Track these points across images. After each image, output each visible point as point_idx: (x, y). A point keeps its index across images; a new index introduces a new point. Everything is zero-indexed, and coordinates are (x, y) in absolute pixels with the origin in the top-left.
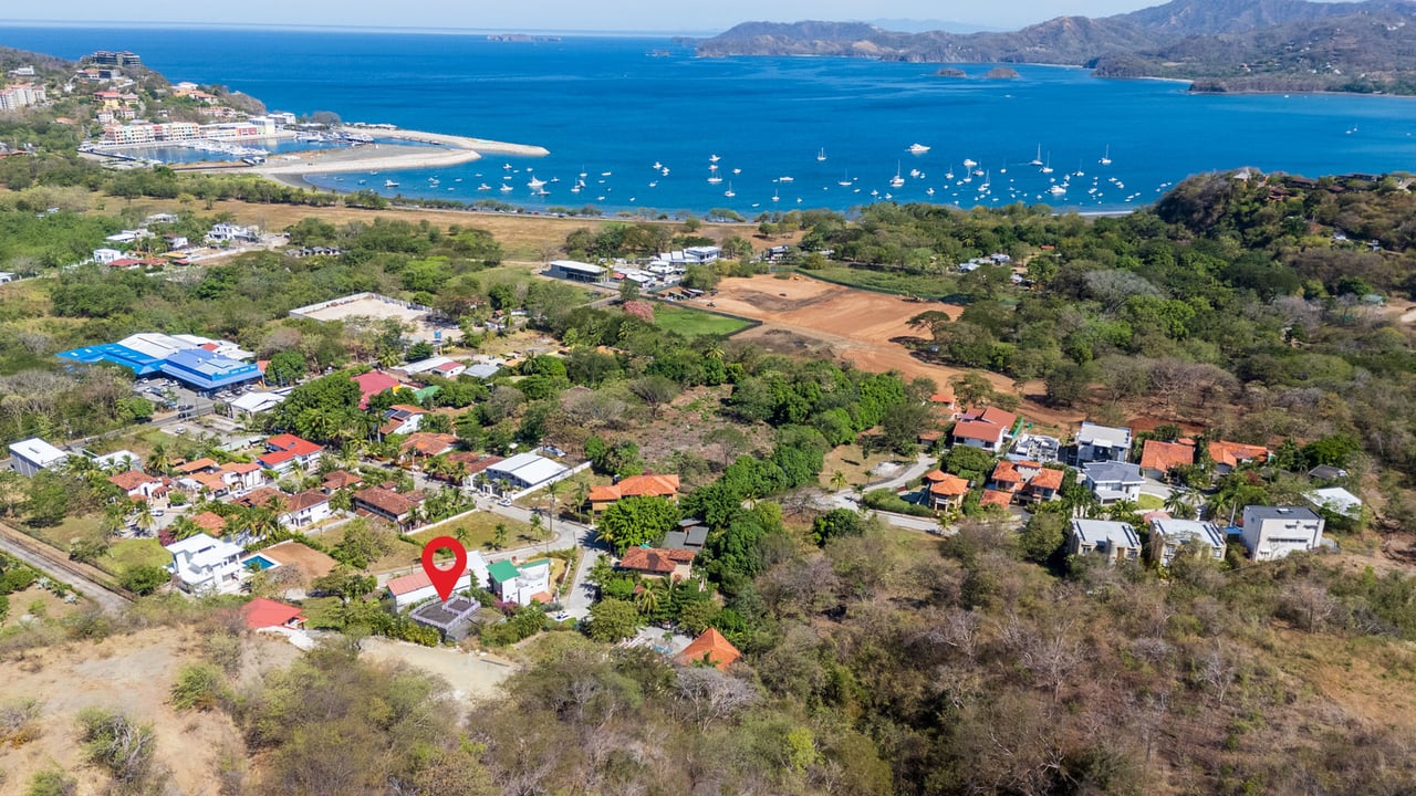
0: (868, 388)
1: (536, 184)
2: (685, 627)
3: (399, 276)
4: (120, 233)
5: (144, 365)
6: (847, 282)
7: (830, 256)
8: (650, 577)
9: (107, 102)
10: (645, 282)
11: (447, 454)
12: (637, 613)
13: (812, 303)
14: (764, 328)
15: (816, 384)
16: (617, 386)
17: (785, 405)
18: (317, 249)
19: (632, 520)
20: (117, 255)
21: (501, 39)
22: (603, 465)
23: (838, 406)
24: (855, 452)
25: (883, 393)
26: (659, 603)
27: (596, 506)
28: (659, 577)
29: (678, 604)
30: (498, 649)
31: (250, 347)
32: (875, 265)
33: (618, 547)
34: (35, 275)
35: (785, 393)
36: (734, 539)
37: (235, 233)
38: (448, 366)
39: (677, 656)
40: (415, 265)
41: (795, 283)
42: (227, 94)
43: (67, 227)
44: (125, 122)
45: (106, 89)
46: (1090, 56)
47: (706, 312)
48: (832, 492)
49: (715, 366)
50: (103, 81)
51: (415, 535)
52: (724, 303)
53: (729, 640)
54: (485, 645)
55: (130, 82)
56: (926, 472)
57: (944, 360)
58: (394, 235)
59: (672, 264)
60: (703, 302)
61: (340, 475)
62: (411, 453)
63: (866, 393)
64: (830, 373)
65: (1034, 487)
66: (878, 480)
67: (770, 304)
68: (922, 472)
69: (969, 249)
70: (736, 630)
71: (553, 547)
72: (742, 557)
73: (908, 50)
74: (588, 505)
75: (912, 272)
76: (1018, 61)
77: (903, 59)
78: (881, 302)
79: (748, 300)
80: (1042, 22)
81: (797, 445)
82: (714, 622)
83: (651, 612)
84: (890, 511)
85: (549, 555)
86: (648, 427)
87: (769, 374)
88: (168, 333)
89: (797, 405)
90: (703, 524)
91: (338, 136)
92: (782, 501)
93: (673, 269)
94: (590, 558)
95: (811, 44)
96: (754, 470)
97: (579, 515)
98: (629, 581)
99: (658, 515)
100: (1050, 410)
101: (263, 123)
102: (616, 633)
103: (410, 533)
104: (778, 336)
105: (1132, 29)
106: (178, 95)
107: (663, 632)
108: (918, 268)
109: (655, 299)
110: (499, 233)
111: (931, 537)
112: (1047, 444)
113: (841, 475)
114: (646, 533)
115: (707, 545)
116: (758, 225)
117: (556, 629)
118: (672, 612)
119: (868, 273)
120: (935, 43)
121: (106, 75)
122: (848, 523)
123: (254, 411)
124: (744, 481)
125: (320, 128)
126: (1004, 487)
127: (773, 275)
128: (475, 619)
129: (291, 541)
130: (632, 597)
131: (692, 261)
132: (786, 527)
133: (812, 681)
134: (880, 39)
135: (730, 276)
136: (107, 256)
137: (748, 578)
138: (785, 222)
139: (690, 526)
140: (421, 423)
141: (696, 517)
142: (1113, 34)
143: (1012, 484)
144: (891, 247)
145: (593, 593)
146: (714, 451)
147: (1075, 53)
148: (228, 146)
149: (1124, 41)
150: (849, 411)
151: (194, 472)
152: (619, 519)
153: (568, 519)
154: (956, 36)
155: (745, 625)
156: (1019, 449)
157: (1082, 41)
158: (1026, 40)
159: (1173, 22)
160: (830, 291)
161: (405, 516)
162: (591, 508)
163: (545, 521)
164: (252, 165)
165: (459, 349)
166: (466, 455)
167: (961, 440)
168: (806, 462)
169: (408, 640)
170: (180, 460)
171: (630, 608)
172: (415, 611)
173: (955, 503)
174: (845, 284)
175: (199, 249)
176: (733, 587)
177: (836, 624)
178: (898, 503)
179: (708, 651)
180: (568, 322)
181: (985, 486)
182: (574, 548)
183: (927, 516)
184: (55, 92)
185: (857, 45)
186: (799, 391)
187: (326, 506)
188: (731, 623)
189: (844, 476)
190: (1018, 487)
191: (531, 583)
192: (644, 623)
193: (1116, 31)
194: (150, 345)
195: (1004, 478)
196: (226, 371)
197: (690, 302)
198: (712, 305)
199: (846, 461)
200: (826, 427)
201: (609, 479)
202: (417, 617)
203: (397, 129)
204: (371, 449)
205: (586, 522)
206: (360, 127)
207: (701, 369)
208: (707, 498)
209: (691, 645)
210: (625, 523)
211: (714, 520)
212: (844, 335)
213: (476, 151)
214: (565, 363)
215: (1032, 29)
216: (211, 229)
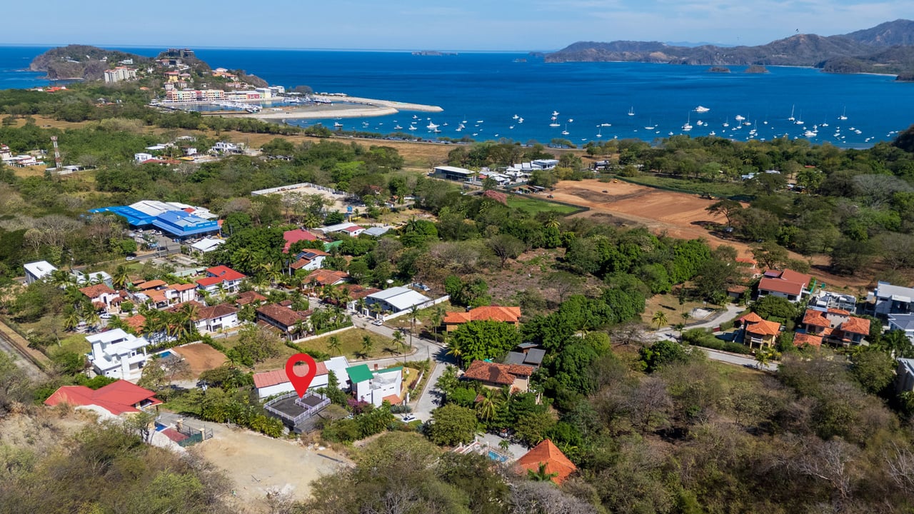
0: (681, 250)
1: (432, 126)
2: (521, 436)
3: (330, 172)
4: (156, 145)
5: (141, 219)
6: (654, 184)
7: (640, 169)
8: (491, 388)
9: (171, 77)
10: (502, 181)
11: (339, 285)
12: (476, 420)
13: (628, 198)
14: (591, 212)
15: (637, 246)
16: (476, 243)
17: (611, 261)
18: (279, 157)
19: (478, 338)
20: (150, 157)
21: (420, 54)
22: (459, 298)
23: (657, 262)
24: (671, 300)
25: (693, 254)
26: (497, 412)
27: (450, 328)
28: (497, 388)
29: (515, 414)
30: (335, 445)
31: (216, 211)
32: (676, 174)
33: (465, 361)
34: (94, 168)
35: (610, 251)
36: (569, 359)
37: (229, 147)
38: (352, 229)
39: (511, 466)
40: (341, 166)
41: (614, 185)
42: (245, 75)
43: (122, 140)
44: (179, 89)
45: (172, 70)
46: (819, 60)
47: (546, 201)
48: (653, 330)
49: (553, 233)
50: (171, 66)
51: (300, 343)
52: (559, 195)
53: (564, 453)
54: (324, 440)
55: (187, 67)
56: (737, 317)
57: (738, 238)
58: (331, 150)
59: (521, 171)
60: (544, 195)
61: (251, 294)
62: (312, 283)
63: (679, 254)
64: (648, 238)
65: (843, 332)
66: (694, 322)
67: (595, 197)
68: (734, 317)
69: (748, 166)
70: (572, 444)
71: (410, 359)
72: (576, 376)
73: (687, 58)
74: (443, 327)
75: (703, 180)
76: (767, 64)
77: (684, 63)
78: (682, 198)
79: (578, 195)
80: (784, 38)
81: (623, 289)
82: (549, 434)
83: (490, 420)
84: (708, 347)
85: (406, 365)
86: (498, 274)
87: (597, 238)
88: (165, 202)
89: (621, 262)
90: (540, 347)
91: (309, 100)
92: (610, 333)
93: (523, 174)
94: (440, 369)
95: (622, 54)
96: (585, 307)
97: (435, 334)
98: (472, 390)
99: (501, 336)
100: (836, 277)
101: (264, 91)
102: (455, 437)
103: (296, 342)
104: (602, 217)
105: (849, 43)
106: (216, 75)
107: (500, 440)
108: (710, 177)
109: (508, 192)
110: (403, 152)
111: (749, 371)
112: (845, 300)
113: (662, 315)
114: (489, 351)
115: (543, 365)
116: (586, 150)
117: (400, 429)
118: (510, 421)
119: (671, 180)
120: (707, 53)
121: (173, 63)
122: (672, 352)
123: (205, 251)
124: (576, 315)
125: (299, 96)
126: (814, 331)
127: (598, 179)
128: (323, 414)
129: (200, 342)
130: (473, 405)
131: (537, 169)
132: (615, 354)
133: (656, 503)
134: (669, 51)
135: (565, 179)
136: (142, 157)
137: (581, 395)
138: (606, 147)
139: (529, 348)
140: (323, 263)
141: (534, 341)
142: (836, 46)
143: (822, 329)
144: (689, 161)
145: (440, 399)
146: (551, 293)
147: (808, 58)
148: (240, 104)
149: (844, 51)
150: (665, 266)
151: (148, 289)
152: (467, 337)
153: (426, 337)
154: (722, 48)
155: (580, 439)
156: (819, 302)
157: (813, 51)
158: (772, 49)
159: (878, 40)
160: (641, 191)
161: (292, 327)
162: (445, 329)
163: (407, 339)
164: (251, 113)
165: (364, 219)
166: (353, 287)
167: (765, 292)
168: (631, 304)
169: (254, 430)
170: (142, 281)
171: (470, 415)
172: (270, 403)
173: (769, 342)
174: (653, 186)
175: (204, 156)
176: (567, 402)
177: (669, 444)
178: (713, 340)
179: (543, 463)
180: (443, 203)
181: (795, 329)
182: (428, 361)
183: (743, 353)
184: (142, 73)
185: (653, 54)
186: (622, 250)
187: (234, 317)
188: (567, 436)
189: (665, 316)
190: (827, 331)
191: (383, 387)
192: (483, 429)
193: (838, 44)
194: (148, 208)
195: (815, 323)
196: (194, 225)
197: (535, 195)
198: (551, 197)
199: (664, 307)
200: (647, 277)
201: (463, 309)
202: (270, 409)
203: (347, 96)
204: (283, 279)
205: (440, 340)
206: (324, 95)
207: (541, 234)
208: (545, 325)
209: (526, 455)
210: (471, 340)
211: (549, 344)
212: (655, 219)
213: (396, 108)
214: (437, 226)
215: (777, 43)
216: (214, 145)
